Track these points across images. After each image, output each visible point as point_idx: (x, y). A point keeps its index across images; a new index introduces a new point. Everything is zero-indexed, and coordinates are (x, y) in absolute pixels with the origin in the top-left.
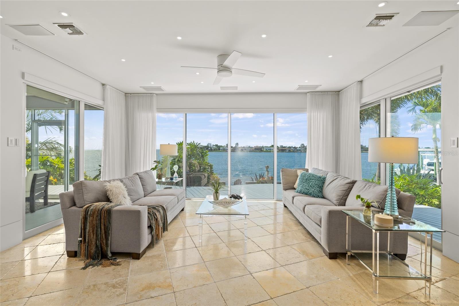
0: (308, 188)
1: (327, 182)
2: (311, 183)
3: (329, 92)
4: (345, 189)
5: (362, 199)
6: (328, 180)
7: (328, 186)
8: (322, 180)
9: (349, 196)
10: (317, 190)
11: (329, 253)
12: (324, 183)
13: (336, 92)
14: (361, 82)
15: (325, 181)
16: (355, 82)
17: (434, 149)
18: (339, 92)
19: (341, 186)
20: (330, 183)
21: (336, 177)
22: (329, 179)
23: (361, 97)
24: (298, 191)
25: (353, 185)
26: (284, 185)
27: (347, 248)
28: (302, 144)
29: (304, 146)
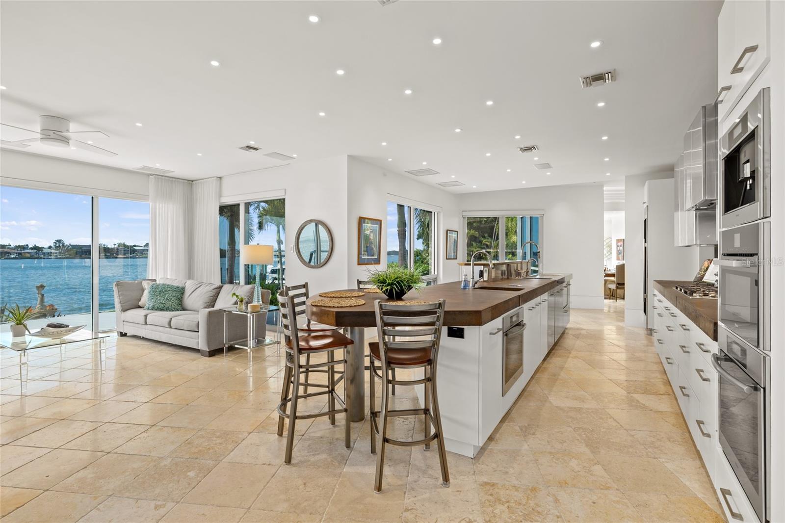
0: (163, 302)
1: (188, 292)
2: (167, 295)
3: (180, 179)
4: (212, 295)
5: (237, 296)
6: (188, 290)
7: (191, 296)
8: (181, 291)
9: (217, 301)
10: (176, 303)
11: (209, 352)
12: (183, 294)
13: (188, 180)
14: (220, 178)
15: (184, 291)
16: (214, 177)
17: (278, 252)
18: (193, 181)
19: (207, 292)
20: (193, 292)
21: (199, 285)
22: (190, 288)
23: (220, 196)
24: (148, 308)
25: (220, 290)
26: (122, 305)
27: (225, 342)
28: (57, 241)
29: (63, 244)
